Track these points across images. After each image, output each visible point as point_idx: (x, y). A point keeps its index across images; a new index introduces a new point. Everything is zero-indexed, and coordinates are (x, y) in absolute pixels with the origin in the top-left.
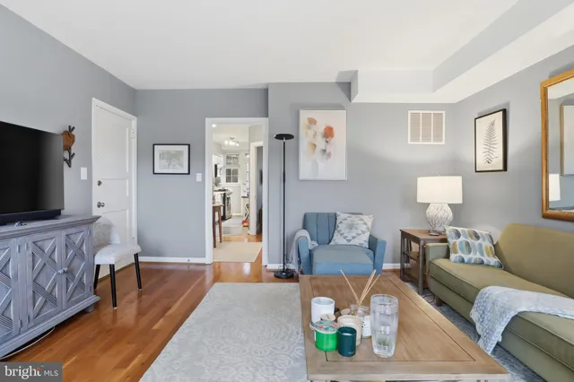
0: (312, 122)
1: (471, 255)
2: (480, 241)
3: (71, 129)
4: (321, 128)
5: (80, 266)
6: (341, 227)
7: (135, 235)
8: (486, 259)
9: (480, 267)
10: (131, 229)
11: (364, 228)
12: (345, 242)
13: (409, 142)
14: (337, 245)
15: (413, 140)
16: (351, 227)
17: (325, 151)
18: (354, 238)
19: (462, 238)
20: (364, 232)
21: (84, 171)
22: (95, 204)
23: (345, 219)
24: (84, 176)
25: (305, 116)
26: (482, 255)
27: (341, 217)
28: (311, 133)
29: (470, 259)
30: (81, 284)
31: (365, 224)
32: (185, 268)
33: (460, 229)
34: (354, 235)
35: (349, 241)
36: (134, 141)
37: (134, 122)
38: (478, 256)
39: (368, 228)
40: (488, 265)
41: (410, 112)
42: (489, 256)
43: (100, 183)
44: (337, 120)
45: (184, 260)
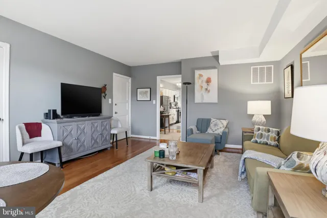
0: (201, 76)
1: (262, 140)
2: (269, 133)
3: (105, 85)
4: (205, 78)
5: (105, 133)
6: (212, 125)
7: (130, 126)
8: (269, 142)
9: (265, 146)
10: (128, 123)
11: (221, 126)
12: (212, 132)
13: (252, 83)
14: (209, 133)
15: (253, 82)
16: (216, 125)
17: (207, 89)
18: (216, 130)
19: (260, 132)
20: (221, 128)
21: (110, 100)
22: (114, 113)
23: (214, 122)
24: (110, 102)
25: (197, 73)
26: (268, 140)
27: (213, 120)
28: (200, 81)
29: (261, 142)
30: (106, 139)
31: (222, 124)
32: (149, 140)
33: (261, 127)
34: (216, 129)
35: (213, 131)
36: (130, 88)
37: (130, 79)
38: (265, 140)
39: (224, 126)
40: (270, 145)
41: (252, 67)
42: (271, 140)
43: (116, 105)
44: (213, 74)
45: (148, 137)
